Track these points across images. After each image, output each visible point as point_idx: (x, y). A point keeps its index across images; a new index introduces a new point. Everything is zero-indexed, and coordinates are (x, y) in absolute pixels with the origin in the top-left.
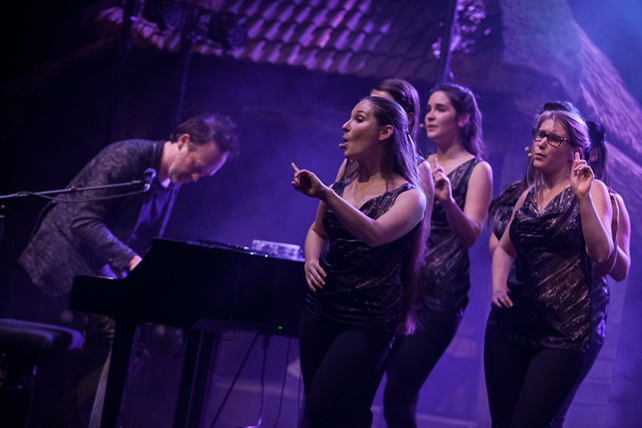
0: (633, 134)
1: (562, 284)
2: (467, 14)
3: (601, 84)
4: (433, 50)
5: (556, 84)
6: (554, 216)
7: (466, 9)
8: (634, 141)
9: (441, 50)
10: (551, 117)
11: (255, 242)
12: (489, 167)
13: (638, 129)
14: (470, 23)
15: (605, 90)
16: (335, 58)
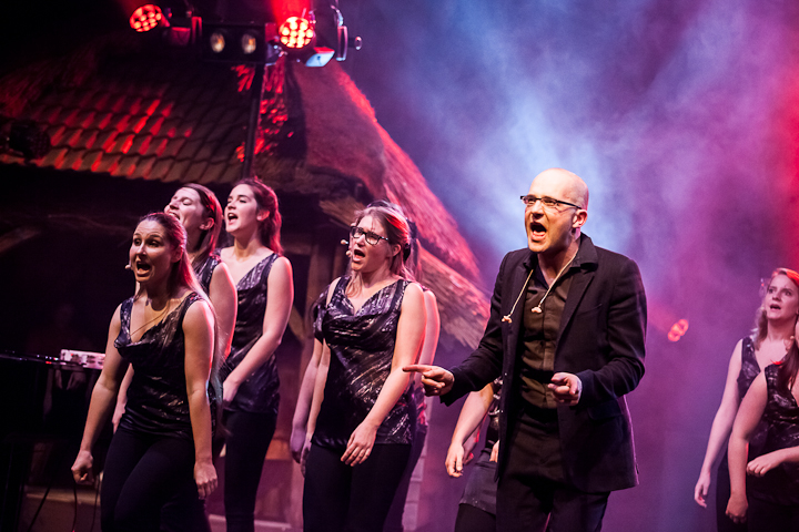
0: (438, 233)
1: (377, 380)
2: (269, 117)
3: (405, 184)
4: (237, 155)
5: (360, 185)
6: (372, 317)
7: (268, 113)
8: (438, 240)
9: (245, 153)
10: (370, 213)
11: (63, 351)
12: (288, 261)
13: (442, 228)
14: (274, 126)
15: (408, 190)
16: (138, 164)
